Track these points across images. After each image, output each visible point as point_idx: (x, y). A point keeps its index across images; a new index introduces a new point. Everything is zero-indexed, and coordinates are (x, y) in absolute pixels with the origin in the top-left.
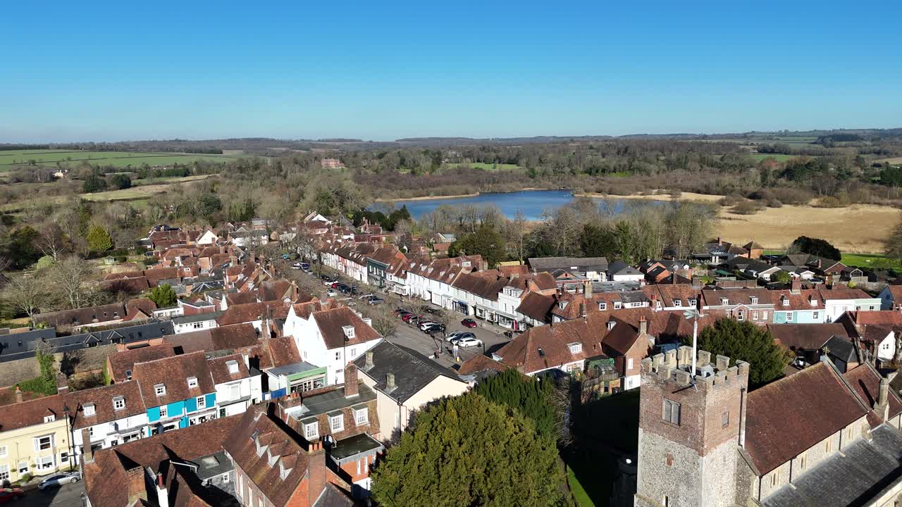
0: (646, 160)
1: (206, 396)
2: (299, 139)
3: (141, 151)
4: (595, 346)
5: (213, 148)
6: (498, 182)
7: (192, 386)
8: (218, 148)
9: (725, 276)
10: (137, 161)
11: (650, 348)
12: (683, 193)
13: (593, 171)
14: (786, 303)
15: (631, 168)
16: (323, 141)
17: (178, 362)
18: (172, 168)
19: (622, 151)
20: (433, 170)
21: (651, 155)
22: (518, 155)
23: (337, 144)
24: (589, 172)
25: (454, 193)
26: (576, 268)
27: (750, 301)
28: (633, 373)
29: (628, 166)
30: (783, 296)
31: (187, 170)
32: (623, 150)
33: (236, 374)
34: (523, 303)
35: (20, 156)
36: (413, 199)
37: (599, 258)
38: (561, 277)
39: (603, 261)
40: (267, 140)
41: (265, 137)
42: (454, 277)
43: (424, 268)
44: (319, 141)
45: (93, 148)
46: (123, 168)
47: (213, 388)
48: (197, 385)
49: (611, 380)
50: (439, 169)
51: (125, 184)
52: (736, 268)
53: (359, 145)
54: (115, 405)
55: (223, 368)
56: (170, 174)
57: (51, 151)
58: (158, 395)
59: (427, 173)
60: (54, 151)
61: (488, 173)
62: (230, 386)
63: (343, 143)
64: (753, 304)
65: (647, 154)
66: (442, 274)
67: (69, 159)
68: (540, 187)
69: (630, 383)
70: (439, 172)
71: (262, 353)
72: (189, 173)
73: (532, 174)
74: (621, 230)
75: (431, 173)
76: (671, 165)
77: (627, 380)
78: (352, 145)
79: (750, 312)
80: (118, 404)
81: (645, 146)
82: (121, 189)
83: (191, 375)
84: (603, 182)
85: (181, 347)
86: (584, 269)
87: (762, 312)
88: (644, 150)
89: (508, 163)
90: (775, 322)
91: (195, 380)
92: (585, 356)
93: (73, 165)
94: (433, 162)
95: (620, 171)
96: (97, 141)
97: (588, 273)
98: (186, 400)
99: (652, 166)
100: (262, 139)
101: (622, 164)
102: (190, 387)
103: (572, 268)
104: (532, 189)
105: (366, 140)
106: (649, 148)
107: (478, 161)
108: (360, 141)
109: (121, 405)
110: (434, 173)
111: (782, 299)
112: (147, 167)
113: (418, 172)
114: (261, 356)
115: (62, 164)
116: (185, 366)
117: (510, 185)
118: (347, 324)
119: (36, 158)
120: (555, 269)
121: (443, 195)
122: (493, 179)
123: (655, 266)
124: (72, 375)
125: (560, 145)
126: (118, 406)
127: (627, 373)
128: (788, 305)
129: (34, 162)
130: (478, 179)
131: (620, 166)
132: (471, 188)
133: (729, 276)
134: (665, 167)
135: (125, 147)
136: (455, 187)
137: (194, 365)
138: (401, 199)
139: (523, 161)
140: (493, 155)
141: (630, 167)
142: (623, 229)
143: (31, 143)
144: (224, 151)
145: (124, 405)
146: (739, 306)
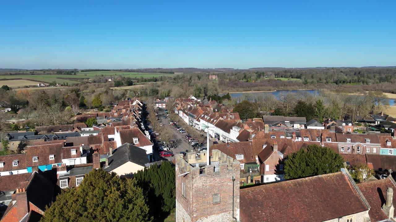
0: (368, 77)
1: (57, 164)
2: (207, 68)
3: (144, 72)
4: (252, 157)
5: (171, 72)
6: (287, 86)
7: (52, 159)
8: (173, 71)
9: (374, 131)
10: (139, 76)
11: (280, 160)
12: (384, 93)
13: (338, 82)
14: (389, 144)
15: (360, 81)
16: (217, 69)
17: (48, 147)
18: (152, 78)
19: (357, 74)
20: (257, 80)
21: (371, 75)
22: (301, 74)
23: (222, 70)
24: (336, 83)
25: (264, 90)
26: (288, 122)
27: (365, 141)
28: (269, 173)
29: (357, 80)
30: (387, 140)
31: (156, 79)
32: (358, 72)
33: (74, 155)
34: (240, 135)
35: (99, 73)
36: (243, 92)
37: (302, 118)
38: (278, 125)
39: (304, 119)
40: (194, 69)
41: (193, 67)
42: (216, 121)
43: (206, 117)
44: (216, 69)
45: (127, 71)
46: (134, 78)
47: (61, 161)
48: (53, 159)
49: (255, 176)
50: (260, 79)
51: (130, 84)
52: (383, 127)
53: (232, 71)
54: (13, 164)
55: (69, 152)
56: (150, 80)
57: (111, 72)
58: (33, 161)
59: (254, 81)
60: (113, 71)
61: (283, 82)
62: (69, 161)
63: (225, 70)
64: (367, 143)
65: (369, 75)
66: (212, 120)
67: (116, 75)
68: (308, 89)
69: (267, 179)
70: (259, 81)
71: (100, 148)
72: (157, 80)
73: (306, 83)
74: (318, 104)
75: (255, 82)
76: (381, 80)
77: (265, 177)
78: (229, 71)
79: (364, 148)
80: (15, 164)
81: (370, 71)
82: (128, 86)
83: (51, 154)
84: (341, 87)
85: (73, 143)
86: (292, 122)
87: (373, 148)
88: (369, 73)
89: (296, 78)
90: (381, 154)
91: (53, 156)
92: (245, 161)
93: (116, 77)
94: (257, 77)
95: (353, 83)
96: (130, 69)
97: (295, 125)
98: (46, 165)
99: (371, 80)
100: (193, 68)
101: (354, 79)
102: (50, 159)
103: (285, 122)
104: (304, 89)
105: (235, 68)
106: (372, 72)
107: (282, 77)
108: (233, 69)
109: (16, 164)
110: (257, 81)
111: (386, 142)
112: (142, 78)
113: (249, 81)
114: (99, 149)
115: (112, 76)
116: (51, 149)
117: (292, 87)
118: (135, 137)
119: (104, 74)
120: (277, 121)
121: (258, 91)
122: (284, 84)
123: (332, 123)
124: (22, 151)
125: (326, 71)
126: (14, 165)
127: (265, 173)
128: (390, 145)
129: (103, 76)
130: (276, 84)
131: (353, 80)
132: (272, 88)
133: (376, 131)
134: (378, 81)
135: (139, 71)
136: (264, 87)
137: (55, 149)
138: (238, 92)
139: (303, 77)
140: (289, 74)
141: (358, 81)
142: (319, 104)
143: (106, 69)
144: (175, 73)
145: (17, 164)
146: (357, 143)
